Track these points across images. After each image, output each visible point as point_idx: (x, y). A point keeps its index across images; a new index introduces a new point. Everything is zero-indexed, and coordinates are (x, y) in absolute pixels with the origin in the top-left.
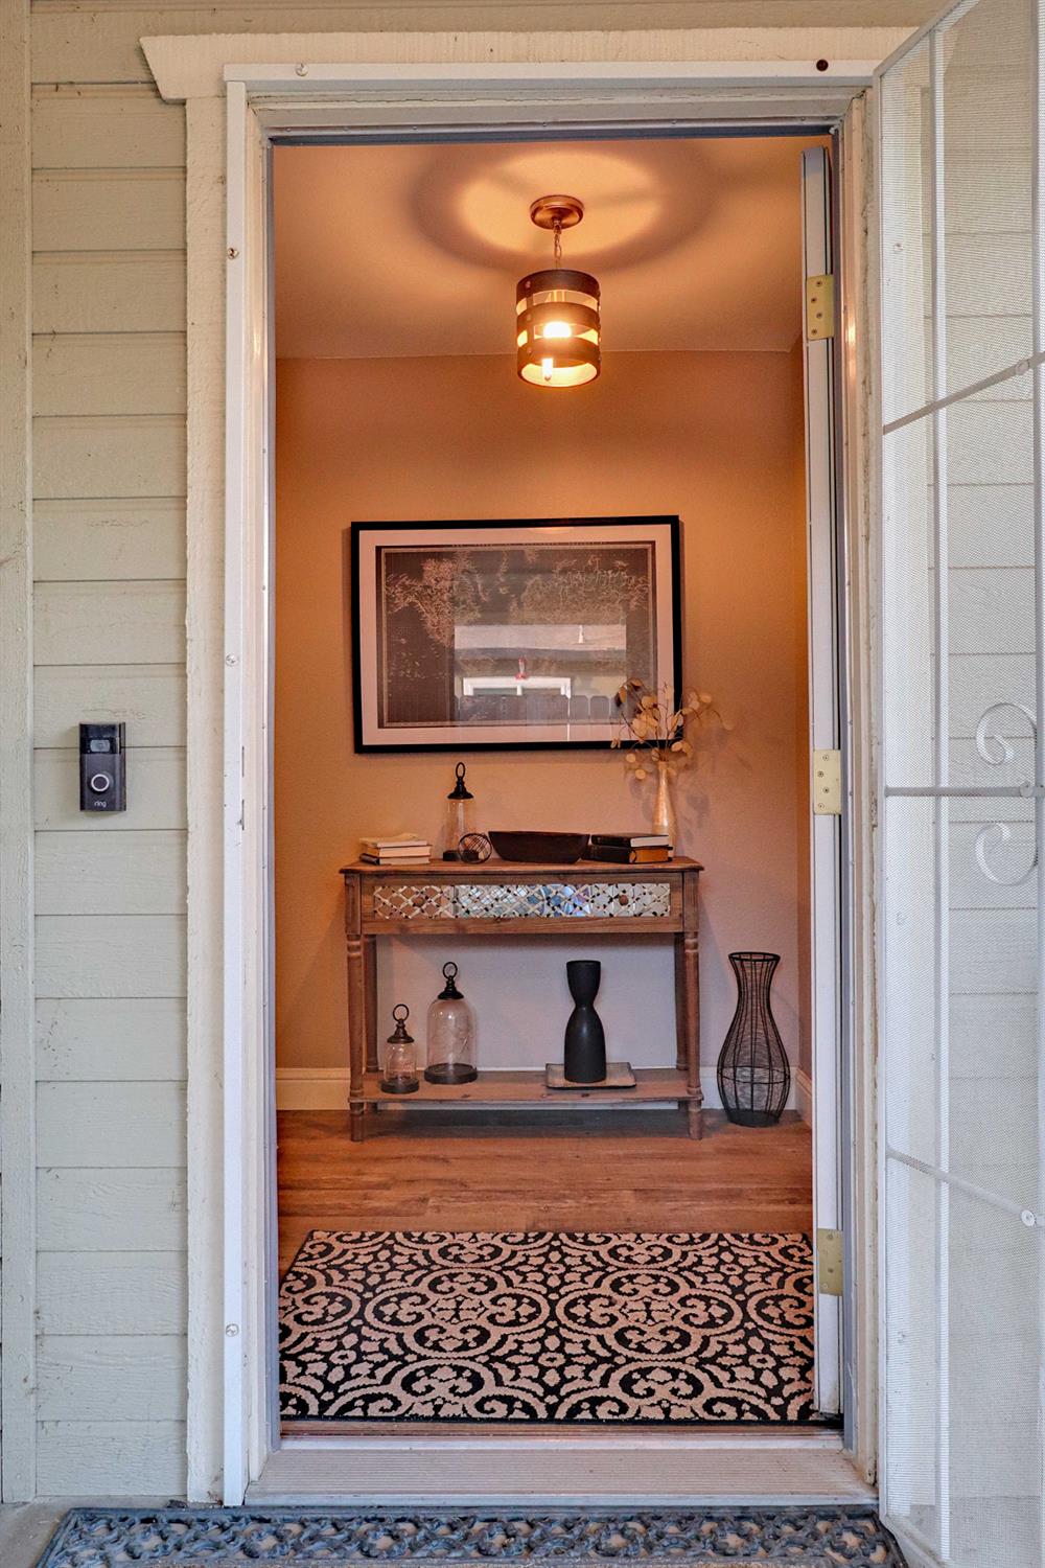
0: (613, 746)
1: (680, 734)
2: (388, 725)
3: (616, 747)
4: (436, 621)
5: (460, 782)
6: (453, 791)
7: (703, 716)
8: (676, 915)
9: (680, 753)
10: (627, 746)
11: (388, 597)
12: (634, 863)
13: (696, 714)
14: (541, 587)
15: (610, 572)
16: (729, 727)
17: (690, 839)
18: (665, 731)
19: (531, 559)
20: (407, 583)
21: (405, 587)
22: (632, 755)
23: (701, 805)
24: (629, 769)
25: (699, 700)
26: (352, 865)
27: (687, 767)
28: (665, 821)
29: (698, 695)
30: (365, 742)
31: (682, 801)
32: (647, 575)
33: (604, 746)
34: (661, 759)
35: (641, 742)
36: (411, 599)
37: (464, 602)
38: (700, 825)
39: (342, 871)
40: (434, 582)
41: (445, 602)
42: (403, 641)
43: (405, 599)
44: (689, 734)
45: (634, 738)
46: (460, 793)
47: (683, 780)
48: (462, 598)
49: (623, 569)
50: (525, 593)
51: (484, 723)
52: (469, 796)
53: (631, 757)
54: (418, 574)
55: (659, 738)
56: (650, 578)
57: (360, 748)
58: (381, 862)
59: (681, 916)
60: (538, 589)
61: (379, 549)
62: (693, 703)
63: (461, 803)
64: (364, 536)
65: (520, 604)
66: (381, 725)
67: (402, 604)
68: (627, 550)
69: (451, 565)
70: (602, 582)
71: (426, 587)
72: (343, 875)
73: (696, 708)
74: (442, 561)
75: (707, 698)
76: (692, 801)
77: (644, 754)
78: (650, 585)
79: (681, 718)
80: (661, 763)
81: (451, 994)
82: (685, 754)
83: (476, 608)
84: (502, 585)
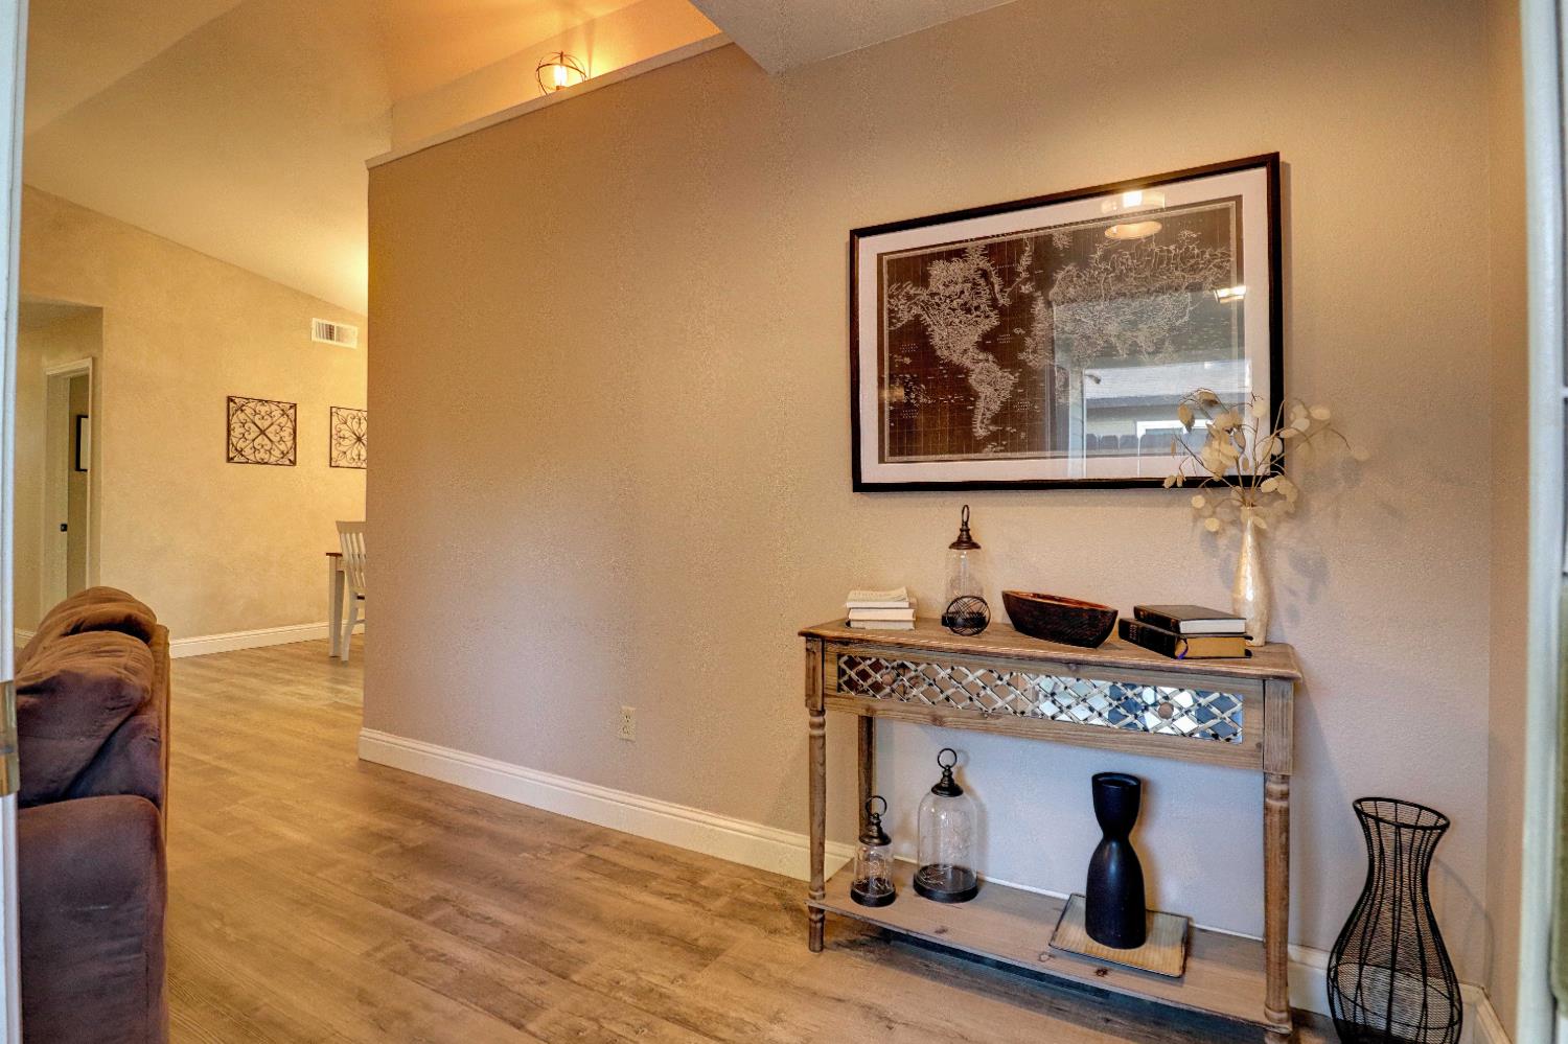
0: (1166, 484)
1: (1278, 465)
2: (890, 459)
3: (1175, 486)
4: (945, 334)
5: (965, 529)
6: (955, 539)
7: (1317, 440)
8: (1252, 744)
9: (1276, 494)
10: (1192, 483)
11: (891, 311)
12: (1183, 658)
13: (1305, 437)
14: (1075, 279)
15: (1172, 247)
16: (1363, 456)
17: (1294, 616)
18: (1251, 463)
19: (1061, 242)
20: (912, 292)
21: (909, 298)
22: (1200, 497)
23: (1314, 571)
24: (1198, 515)
25: (1309, 416)
26: (818, 627)
27: (1289, 516)
28: (1249, 590)
29: (1307, 409)
30: (866, 479)
31: (1282, 564)
32: (1229, 245)
33: (1156, 484)
34: (1244, 503)
35: (1216, 478)
36: (916, 310)
37: (977, 308)
38: (1312, 596)
39: (802, 634)
40: (941, 287)
41: (954, 310)
42: (907, 361)
43: (909, 312)
44: (1295, 466)
45: (1204, 473)
46: (965, 541)
47: (1285, 536)
48: (975, 304)
49: (1192, 240)
50: (1055, 289)
51: (1001, 455)
52: (975, 546)
53: (1198, 499)
54: (923, 280)
55: (1243, 473)
56: (1233, 248)
57: (859, 487)
58: (853, 624)
59: (1259, 746)
60: (1071, 281)
61: (880, 257)
62: (1297, 422)
63: (965, 554)
64: (864, 243)
65: (1049, 304)
66: (881, 460)
67: (906, 317)
68: (1197, 213)
69: (962, 265)
70: (1161, 263)
71: (933, 295)
72: (803, 638)
73: (1302, 429)
74: (951, 262)
75: (1321, 413)
76: (1300, 564)
77: (1219, 494)
78: (1233, 259)
79: (1278, 442)
80: (1246, 510)
81: (949, 787)
82: (1283, 497)
83: (992, 314)
84: (1025, 282)
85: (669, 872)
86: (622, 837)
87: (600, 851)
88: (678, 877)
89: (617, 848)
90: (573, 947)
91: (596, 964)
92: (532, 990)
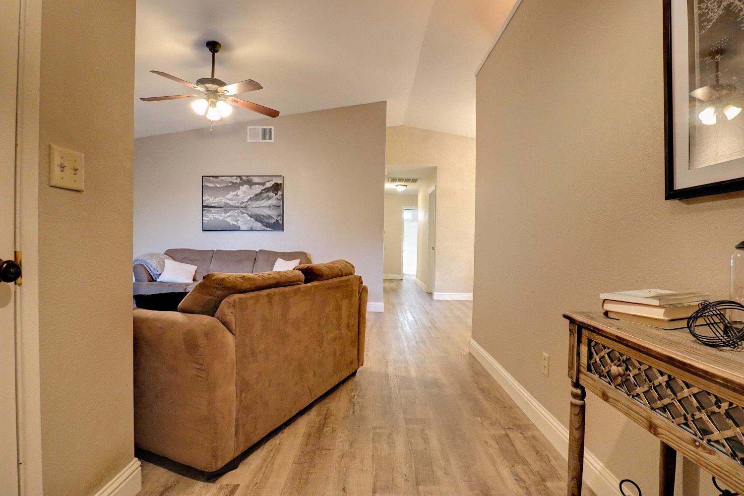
39: (564, 316)
58: (610, 315)
72: (567, 321)
85: (536, 466)
86: (535, 433)
87: (515, 436)
88: (538, 472)
89: (525, 438)
90: (440, 473)
91: (438, 488)
92: (400, 480)
